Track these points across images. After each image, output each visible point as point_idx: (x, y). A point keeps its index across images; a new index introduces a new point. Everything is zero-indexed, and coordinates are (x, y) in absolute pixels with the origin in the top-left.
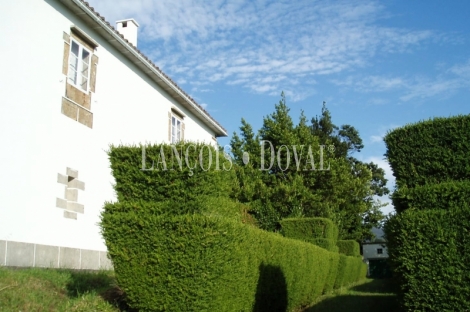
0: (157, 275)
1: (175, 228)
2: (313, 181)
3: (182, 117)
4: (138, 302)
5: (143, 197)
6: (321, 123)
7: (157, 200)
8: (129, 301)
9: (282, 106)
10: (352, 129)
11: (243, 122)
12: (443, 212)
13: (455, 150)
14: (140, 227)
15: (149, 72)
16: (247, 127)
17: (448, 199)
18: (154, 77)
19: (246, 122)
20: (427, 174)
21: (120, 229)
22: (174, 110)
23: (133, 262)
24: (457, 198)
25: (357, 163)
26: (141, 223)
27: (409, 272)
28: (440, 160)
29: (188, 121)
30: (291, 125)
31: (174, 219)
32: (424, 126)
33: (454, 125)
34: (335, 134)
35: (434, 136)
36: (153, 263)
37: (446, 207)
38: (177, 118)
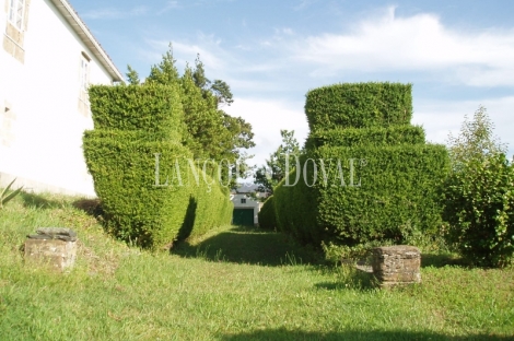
0: (131, 187)
1: (147, 152)
2: (195, 129)
3: (89, 60)
4: (114, 209)
5: (118, 127)
6: (195, 76)
7: (130, 129)
8: (106, 207)
9: (170, 57)
10: (224, 84)
11: (129, 69)
12: (348, 149)
13: (357, 106)
14: (118, 150)
15: (68, 16)
16: (133, 73)
17: (351, 140)
18: (71, 21)
19: (133, 69)
20: (336, 122)
21: (100, 150)
22: (83, 54)
23: (112, 177)
24: (357, 140)
25: (226, 116)
26: (120, 146)
27: (323, 188)
28: (346, 113)
29: (93, 64)
30: (176, 75)
31: (147, 144)
32: (336, 88)
33: (358, 90)
34: (207, 87)
35: (343, 95)
36: (129, 178)
37: (350, 145)
38: (85, 61)
